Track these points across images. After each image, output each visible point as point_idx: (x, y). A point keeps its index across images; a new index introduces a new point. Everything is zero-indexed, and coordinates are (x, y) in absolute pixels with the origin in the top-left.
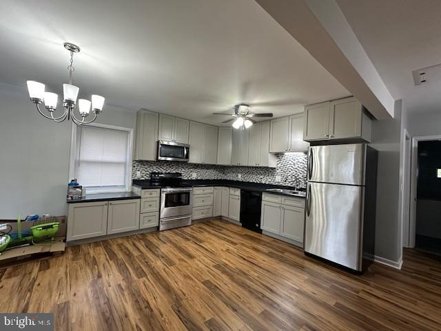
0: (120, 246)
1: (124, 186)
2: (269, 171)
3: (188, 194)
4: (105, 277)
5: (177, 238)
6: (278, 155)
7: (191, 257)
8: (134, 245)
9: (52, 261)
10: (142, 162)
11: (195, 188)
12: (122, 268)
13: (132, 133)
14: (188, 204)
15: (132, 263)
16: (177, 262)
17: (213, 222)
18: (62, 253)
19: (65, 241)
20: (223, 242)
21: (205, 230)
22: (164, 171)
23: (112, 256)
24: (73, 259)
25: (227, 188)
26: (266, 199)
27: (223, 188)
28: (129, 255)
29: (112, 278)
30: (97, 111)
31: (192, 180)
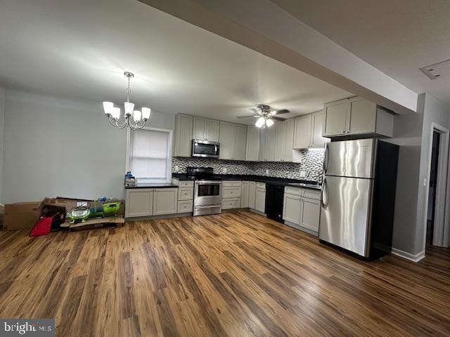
0: (162, 224)
1: (166, 179)
2: (293, 166)
3: (218, 186)
4: (152, 242)
5: (207, 222)
6: (303, 151)
7: (216, 235)
8: (173, 224)
9: (117, 230)
10: (179, 158)
11: (224, 182)
12: (163, 237)
13: (171, 133)
14: (218, 194)
15: (171, 235)
16: (205, 237)
17: (241, 212)
18: (123, 225)
19: (124, 217)
20: (245, 228)
21: (232, 218)
22: (198, 166)
23: (157, 230)
24: (130, 230)
25: (254, 183)
26: (289, 192)
27: (251, 182)
28: (169, 230)
29: (157, 243)
30: (146, 120)
31: (222, 175)
